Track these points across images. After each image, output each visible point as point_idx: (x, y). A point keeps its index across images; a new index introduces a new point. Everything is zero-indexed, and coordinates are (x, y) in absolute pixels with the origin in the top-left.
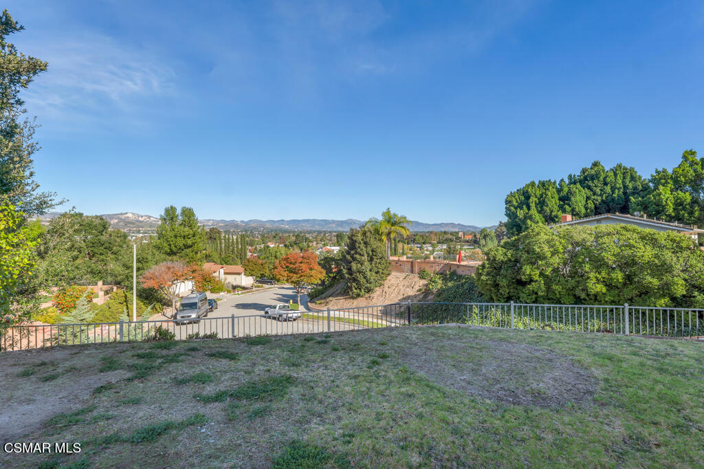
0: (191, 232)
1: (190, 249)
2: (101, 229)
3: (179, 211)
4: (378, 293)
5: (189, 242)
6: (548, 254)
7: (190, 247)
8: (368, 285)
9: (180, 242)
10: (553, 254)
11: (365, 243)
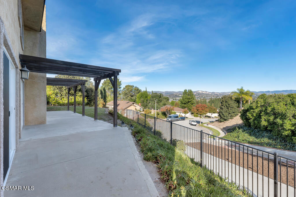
0: (191, 97)
1: (190, 103)
2: (160, 97)
3: (188, 91)
4: (229, 121)
5: (190, 100)
6: (254, 107)
7: (190, 102)
8: (224, 117)
9: (187, 101)
10: (257, 107)
11: (226, 102)
